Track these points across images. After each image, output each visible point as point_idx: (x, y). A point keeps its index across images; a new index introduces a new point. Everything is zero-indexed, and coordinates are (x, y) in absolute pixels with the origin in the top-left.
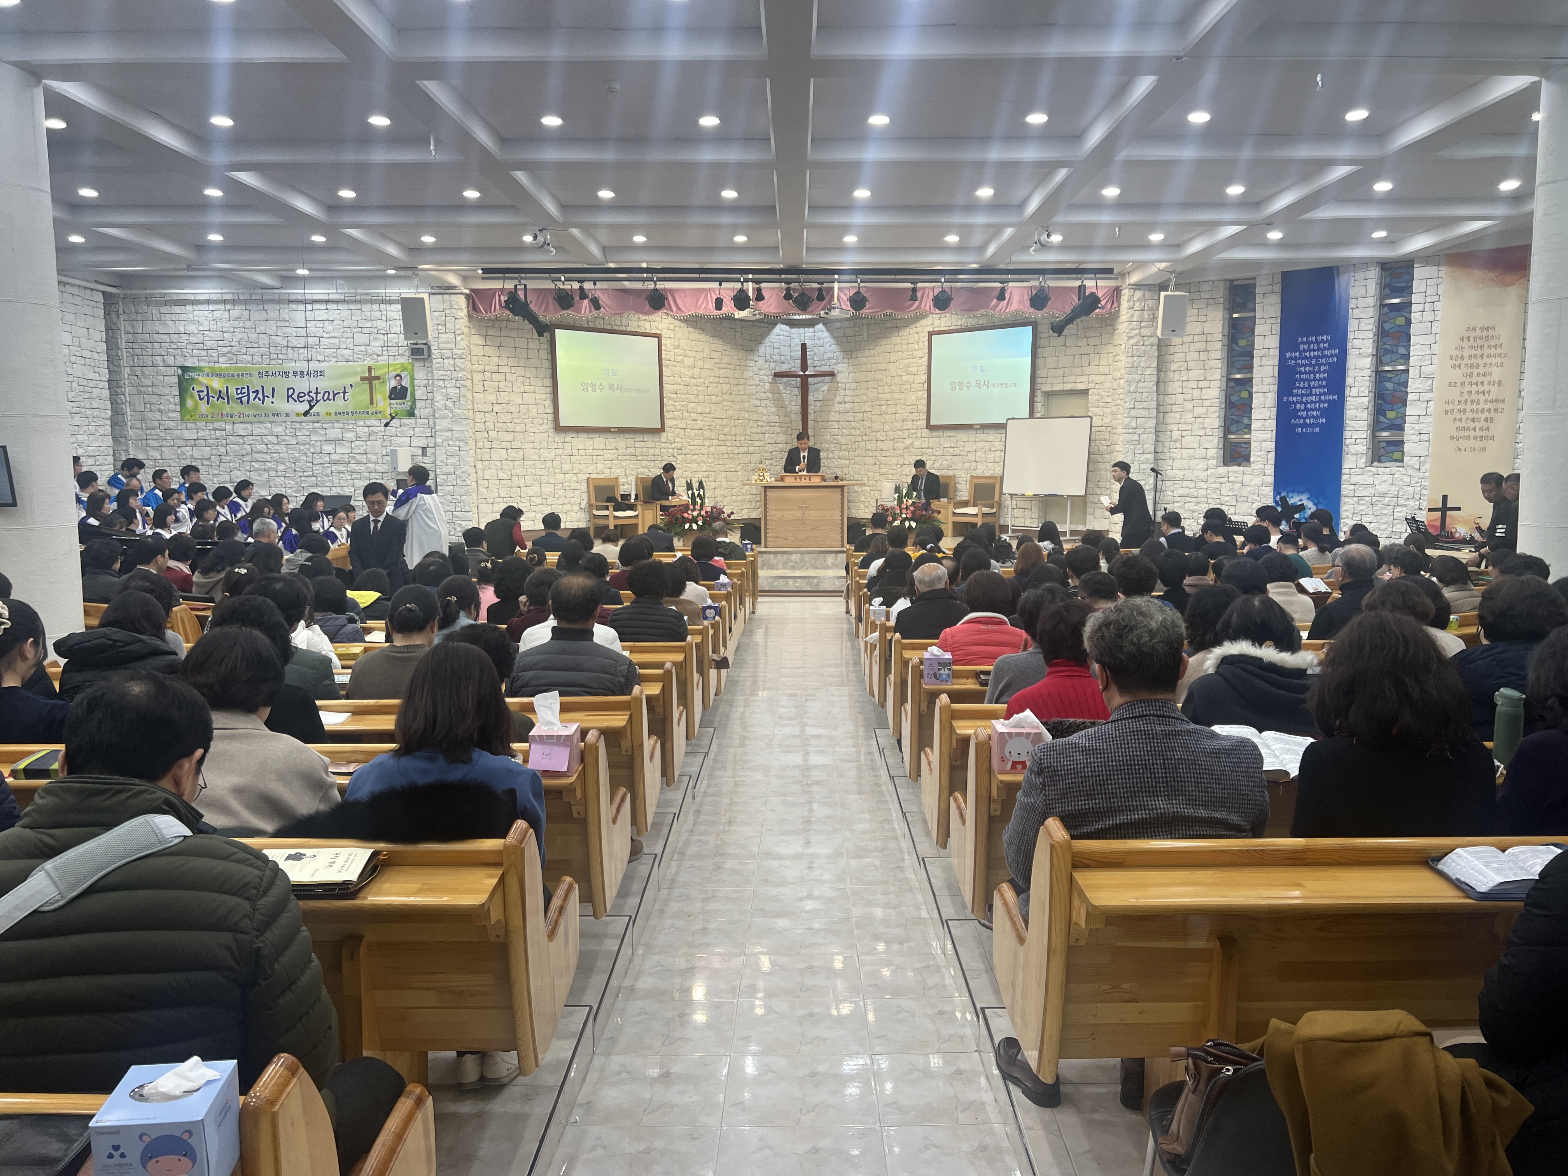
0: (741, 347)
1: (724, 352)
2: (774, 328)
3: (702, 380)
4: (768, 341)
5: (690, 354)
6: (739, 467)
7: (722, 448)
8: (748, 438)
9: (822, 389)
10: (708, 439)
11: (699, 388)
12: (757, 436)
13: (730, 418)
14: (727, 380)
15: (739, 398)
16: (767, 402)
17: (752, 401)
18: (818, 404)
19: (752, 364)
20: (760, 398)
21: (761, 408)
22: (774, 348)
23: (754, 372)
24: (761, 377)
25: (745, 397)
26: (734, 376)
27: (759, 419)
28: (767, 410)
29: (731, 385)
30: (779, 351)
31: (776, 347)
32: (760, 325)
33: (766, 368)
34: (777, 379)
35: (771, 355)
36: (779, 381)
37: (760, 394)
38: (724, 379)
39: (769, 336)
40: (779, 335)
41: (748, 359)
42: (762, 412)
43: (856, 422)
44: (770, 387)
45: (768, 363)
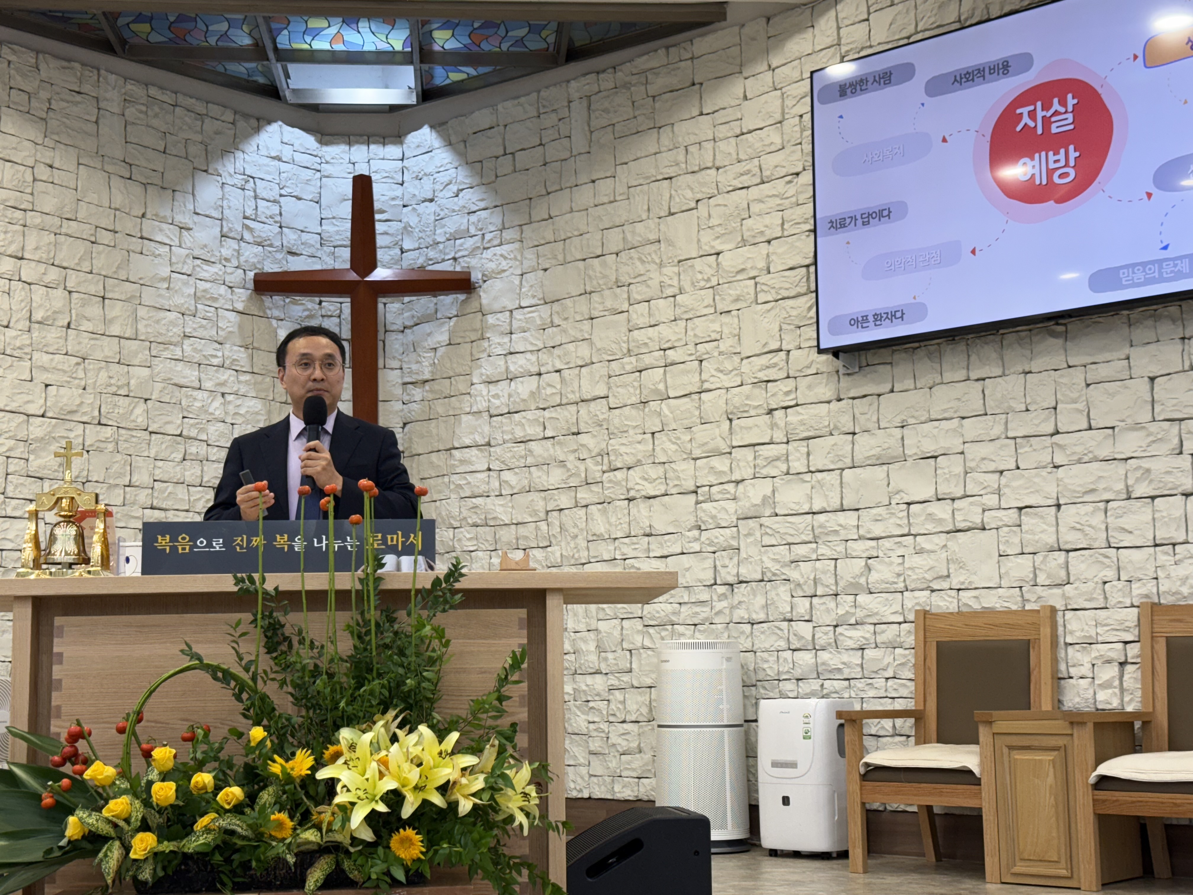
1: (43, 172)
2: (258, 130)
8: (143, 497)
9: (431, 342)
12: (181, 492)
13: (65, 417)
14: (54, 274)
15: (109, 348)
16: (223, 375)
17: (160, 366)
18: (417, 393)
20: (197, 358)
21: (199, 394)
22: (256, 197)
23: (178, 267)
24: (202, 285)
25: (134, 345)
26: (86, 266)
27: (193, 433)
28: (225, 404)
29: (75, 295)
30: (275, 209)
31: (264, 195)
32: (200, 107)
33: (226, 260)
34: (267, 300)
35: (245, 218)
36: (276, 313)
37: (199, 344)
38: (42, 268)
39: (239, 154)
40: (278, 159)
41: (149, 215)
42: (203, 409)
43: (549, 443)
44: (240, 327)
45: (234, 244)
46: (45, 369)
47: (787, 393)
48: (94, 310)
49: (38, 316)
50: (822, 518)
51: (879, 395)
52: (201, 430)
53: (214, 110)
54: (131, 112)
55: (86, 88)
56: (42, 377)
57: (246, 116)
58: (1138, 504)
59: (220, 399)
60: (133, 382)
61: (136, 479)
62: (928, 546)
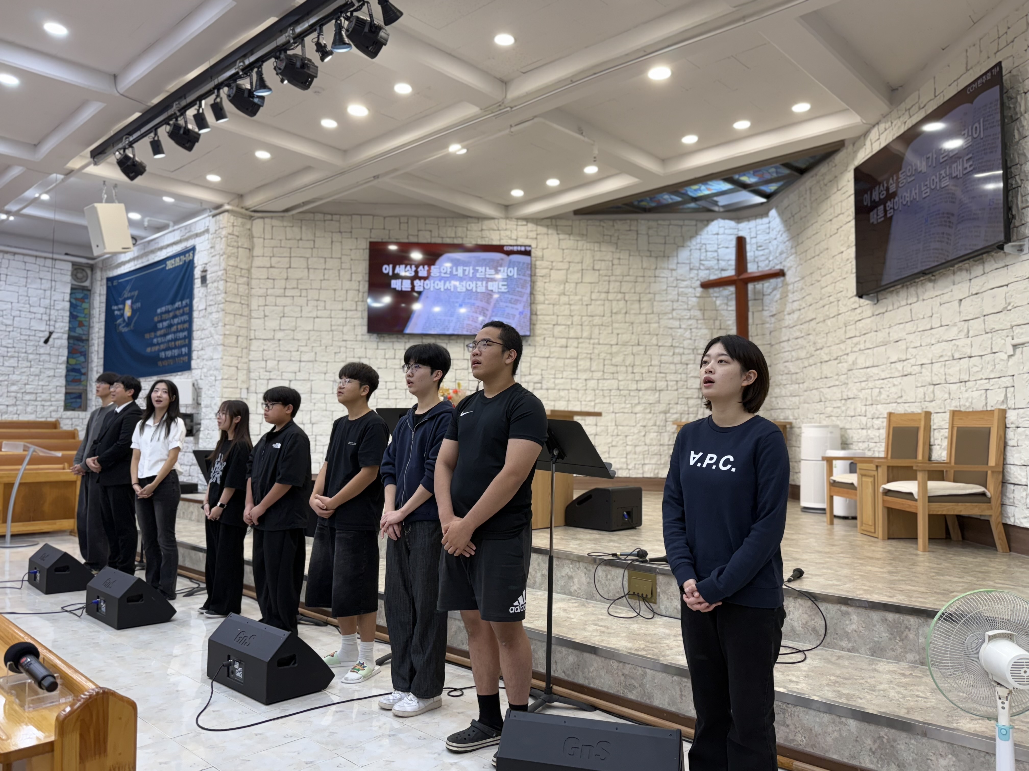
0: (648, 254)
1: (616, 262)
2: (707, 225)
3: (578, 298)
4: (695, 243)
5: (560, 265)
6: (639, 408)
7: (609, 381)
8: (656, 369)
10: (585, 371)
11: (573, 308)
12: (672, 367)
13: (625, 344)
14: (620, 296)
15: (642, 318)
16: (690, 322)
17: (663, 322)
19: (666, 273)
20: (678, 317)
21: (680, 330)
22: (706, 251)
23: (670, 285)
24: (681, 290)
25: (652, 316)
26: (633, 291)
27: (677, 345)
28: (691, 333)
29: (628, 302)
30: (715, 254)
31: (710, 249)
32: (681, 223)
33: (693, 278)
34: (711, 291)
35: (701, 260)
36: (715, 295)
37: (679, 312)
38: (615, 294)
39: (699, 237)
40: (718, 234)
41: (658, 267)
42: (681, 336)
43: (802, 339)
44: (698, 303)
45: (696, 272)
46: (617, 329)
47: (860, 314)
48: (636, 306)
49: (614, 311)
50: (869, 370)
51: (883, 313)
52: (680, 344)
53: (687, 222)
54: (651, 232)
55: (632, 228)
56: (615, 332)
57: (702, 221)
58: (955, 362)
59: (689, 331)
60: (651, 329)
61: (653, 363)
62: (896, 383)
